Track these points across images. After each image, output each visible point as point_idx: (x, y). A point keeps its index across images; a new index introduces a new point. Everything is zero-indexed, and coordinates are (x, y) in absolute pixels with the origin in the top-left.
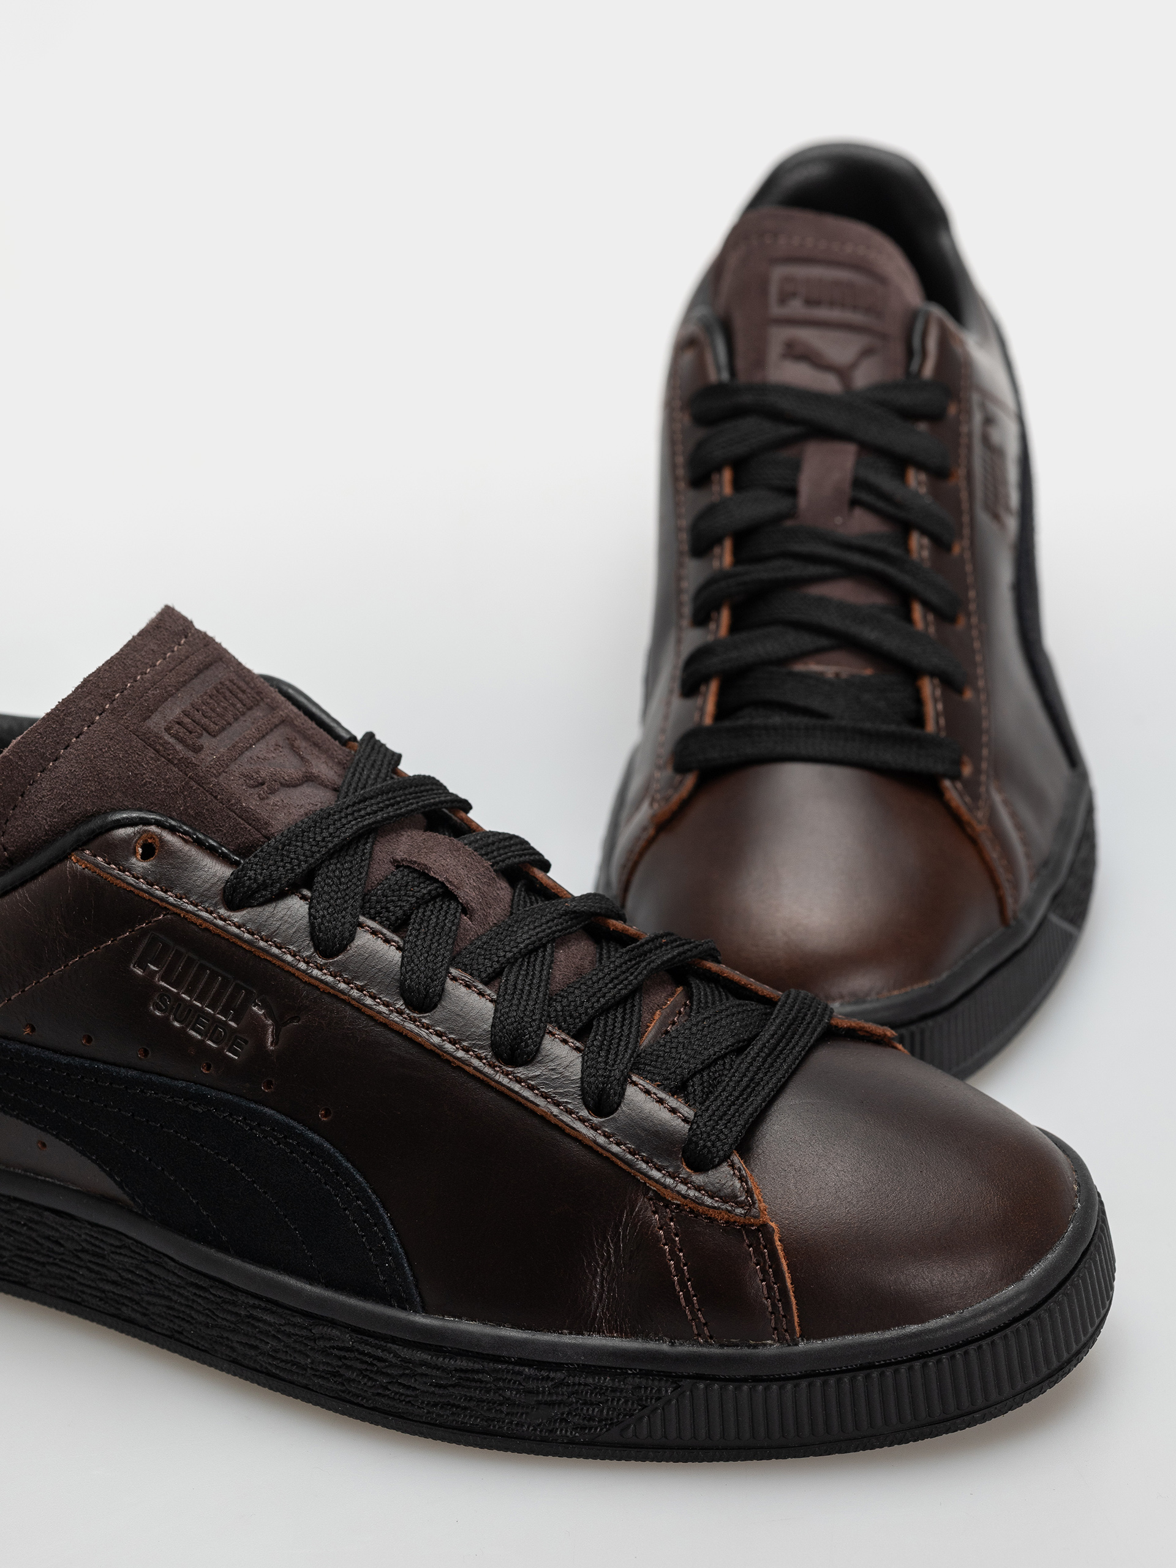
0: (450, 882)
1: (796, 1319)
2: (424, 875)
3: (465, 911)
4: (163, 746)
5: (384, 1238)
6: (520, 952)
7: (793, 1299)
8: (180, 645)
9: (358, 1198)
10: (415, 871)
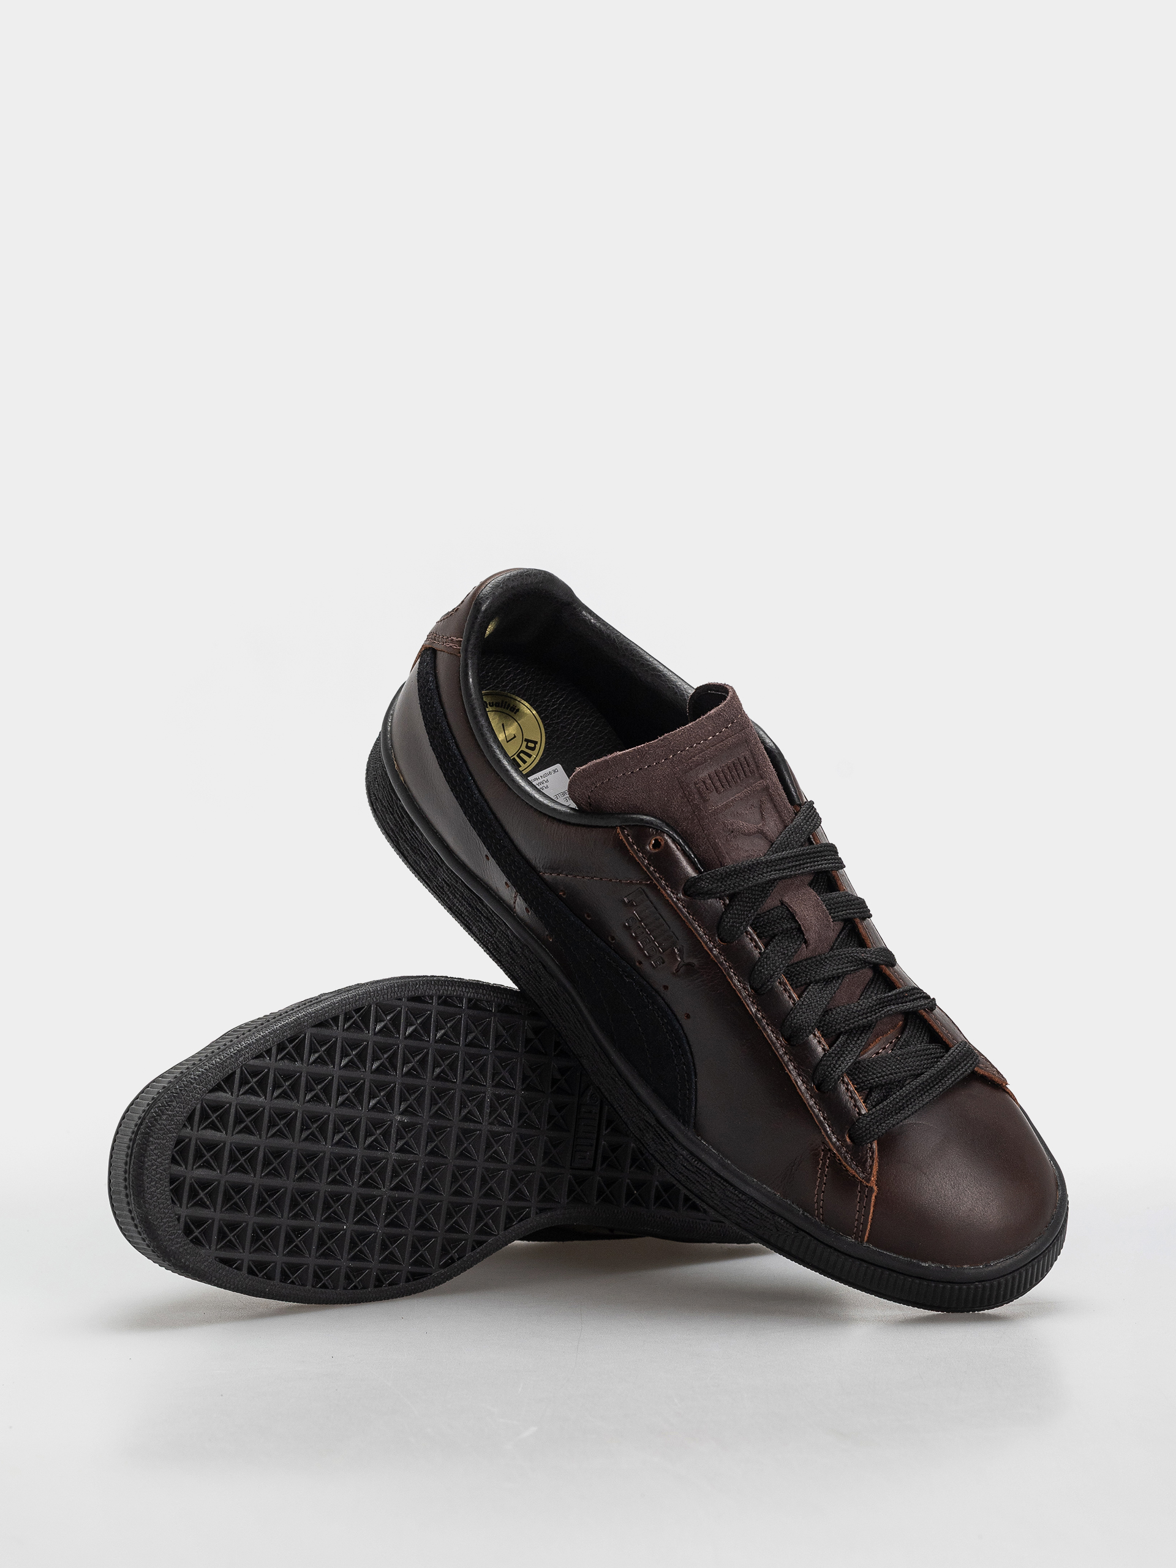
0: (804, 927)
1: (867, 1234)
2: (792, 916)
3: (806, 942)
4: (689, 792)
5: (688, 1089)
6: (824, 978)
7: (869, 1226)
8: (727, 728)
9: (684, 1064)
10: (789, 910)
